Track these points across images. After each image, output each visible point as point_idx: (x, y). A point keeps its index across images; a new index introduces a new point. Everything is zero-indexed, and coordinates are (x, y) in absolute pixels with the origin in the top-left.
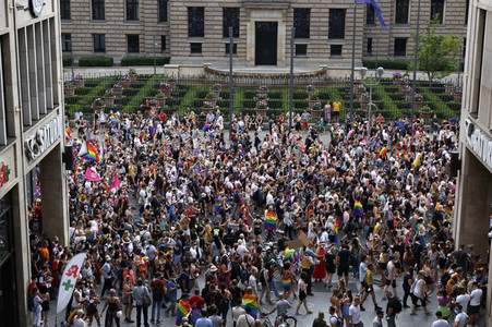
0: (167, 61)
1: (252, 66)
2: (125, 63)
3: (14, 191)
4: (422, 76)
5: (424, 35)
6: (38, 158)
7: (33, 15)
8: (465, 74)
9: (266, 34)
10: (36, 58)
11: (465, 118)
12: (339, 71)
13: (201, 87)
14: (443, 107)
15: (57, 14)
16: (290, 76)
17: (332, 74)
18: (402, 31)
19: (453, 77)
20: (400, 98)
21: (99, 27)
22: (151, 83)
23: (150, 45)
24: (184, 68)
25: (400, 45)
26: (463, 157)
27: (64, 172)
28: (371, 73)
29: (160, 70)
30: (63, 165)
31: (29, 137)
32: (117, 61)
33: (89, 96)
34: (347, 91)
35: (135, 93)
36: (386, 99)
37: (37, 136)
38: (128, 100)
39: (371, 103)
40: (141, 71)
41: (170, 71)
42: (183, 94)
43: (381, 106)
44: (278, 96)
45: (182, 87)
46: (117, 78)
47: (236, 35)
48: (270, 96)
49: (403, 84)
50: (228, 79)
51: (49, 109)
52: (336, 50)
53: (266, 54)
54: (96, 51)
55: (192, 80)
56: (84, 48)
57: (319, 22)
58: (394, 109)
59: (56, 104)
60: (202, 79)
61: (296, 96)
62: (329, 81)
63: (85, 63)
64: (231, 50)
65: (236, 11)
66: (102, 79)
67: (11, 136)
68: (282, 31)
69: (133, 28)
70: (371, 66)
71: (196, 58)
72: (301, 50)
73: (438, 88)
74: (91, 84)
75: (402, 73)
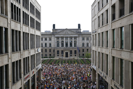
0: (54, 57)
1: (65, 58)
2: (49, 58)
3: (35, 74)
4: (86, 58)
5: (86, 53)
6: (38, 70)
7: (38, 52)
8: (92, 58)
9: (67, 54)
10: (38, 57)
11: (92, 64)
12: (76, 58)
13: (59, 60)
14: (89, 62)
15: (41, 52)
16: (70, 59)
17: (75, 58)
18: (83, 53)
19: (90, 58)
20: (84, 61)
21: (46, 53)
22: (52, 60)
23: (52, 55)
24: (56, 58)
25: (83, 55)
26: (92, 69)
27: (41, 71)
28: (80, 58)
29: (54, 58)
31: (37, 67)
33: (45, 62)
34: (77, 61)
35: (50, 61)
36: (82, 62)
39: (80, 62)
40: (51, 58)
41: (55, 58)
45: (56, 60)
46: (48, 59)
47: (63, 54)
48: (67, 61)
50: (62, 59)
51: (40, 64)
52: (75, 55)
53: (67, 56)
54: (46, 56)
55: (58, 59)
56: (44, 56)
57: (73, 52)
58: (83, 63)
60: (59, 59)
61: (71, 61)
62: (75, 59)
63: (44, 58)
64: (62, 56)
65: (63, 51)
67: (35, 67)
68: (69, 53)
69: (50, 53)
70: (80, 57)
71: (58, 57)
72: (71, 55)
73: (88, 60)
74: (45, 60)
75: (84, 58)
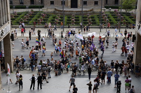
0: (43, 7)
1: (70, 8)
2: (30, 8)
4: (123, 11)
6: (3, 37)
8: (137, 10)
10: (1, 6)
11: (137, 24)
12: (97, 9)
13: (54, 15)
14: (130, 20)
16: (82, 11)
17: (95, 10)
19: (133, 11)
20: (116, 18)
22: (38, 14)
23: (37, 2)
24: (48, 9)
26: (136, 36)
28: (107, 10)
29: (41, 10)
30: (11, 40)
32: (27, 7)
33: (18, 18)
35: (33, 17)
36: (112, 18)
37: (2, 30)
38: (31, 19)
39: (107, 19)
40: (35, 10)
41: (44, 10)
42: (48, 17)
43: (110, 20)
44: (78, 17)
45: (48, 15)
46: (27, 12)
48: (75, 17)
49: (117, 13)
50: (62, 12)
51: (6, 22)
52: (96, 3)
54: (20, 3)
55: (51, 13)
56: (16, 3)
58: (114, 21)
59: (8, 20)
60: (54, 13)
61: (83, 18)
62: (94, 13)
63: (17, 8)
64: (63, 3)
66: (22, 13)
70: (107, 8)
71: (52, 6)
72: (85, 3)
73: (128, 14)
74: (19, 14)
75: (117, 10)
